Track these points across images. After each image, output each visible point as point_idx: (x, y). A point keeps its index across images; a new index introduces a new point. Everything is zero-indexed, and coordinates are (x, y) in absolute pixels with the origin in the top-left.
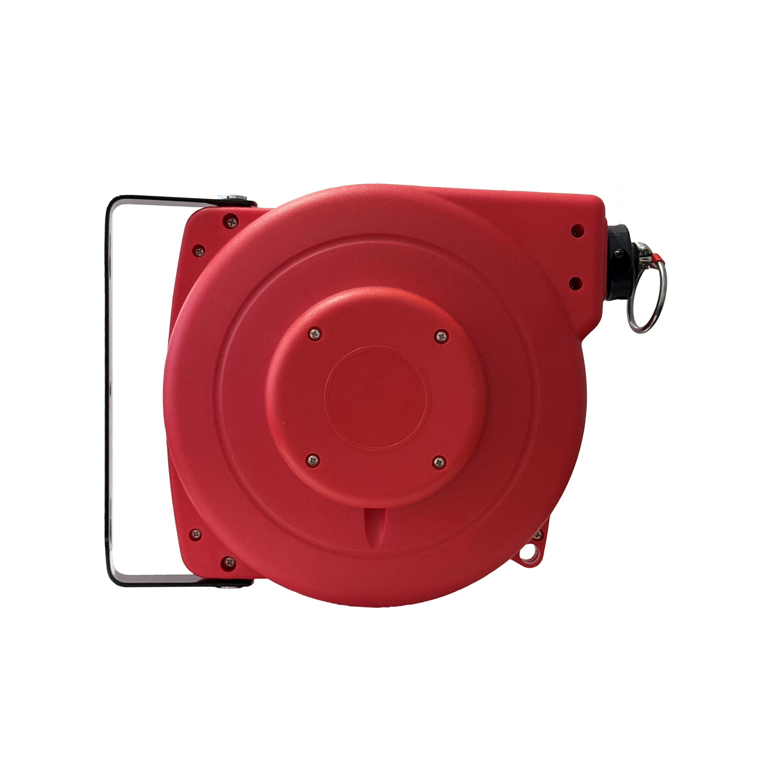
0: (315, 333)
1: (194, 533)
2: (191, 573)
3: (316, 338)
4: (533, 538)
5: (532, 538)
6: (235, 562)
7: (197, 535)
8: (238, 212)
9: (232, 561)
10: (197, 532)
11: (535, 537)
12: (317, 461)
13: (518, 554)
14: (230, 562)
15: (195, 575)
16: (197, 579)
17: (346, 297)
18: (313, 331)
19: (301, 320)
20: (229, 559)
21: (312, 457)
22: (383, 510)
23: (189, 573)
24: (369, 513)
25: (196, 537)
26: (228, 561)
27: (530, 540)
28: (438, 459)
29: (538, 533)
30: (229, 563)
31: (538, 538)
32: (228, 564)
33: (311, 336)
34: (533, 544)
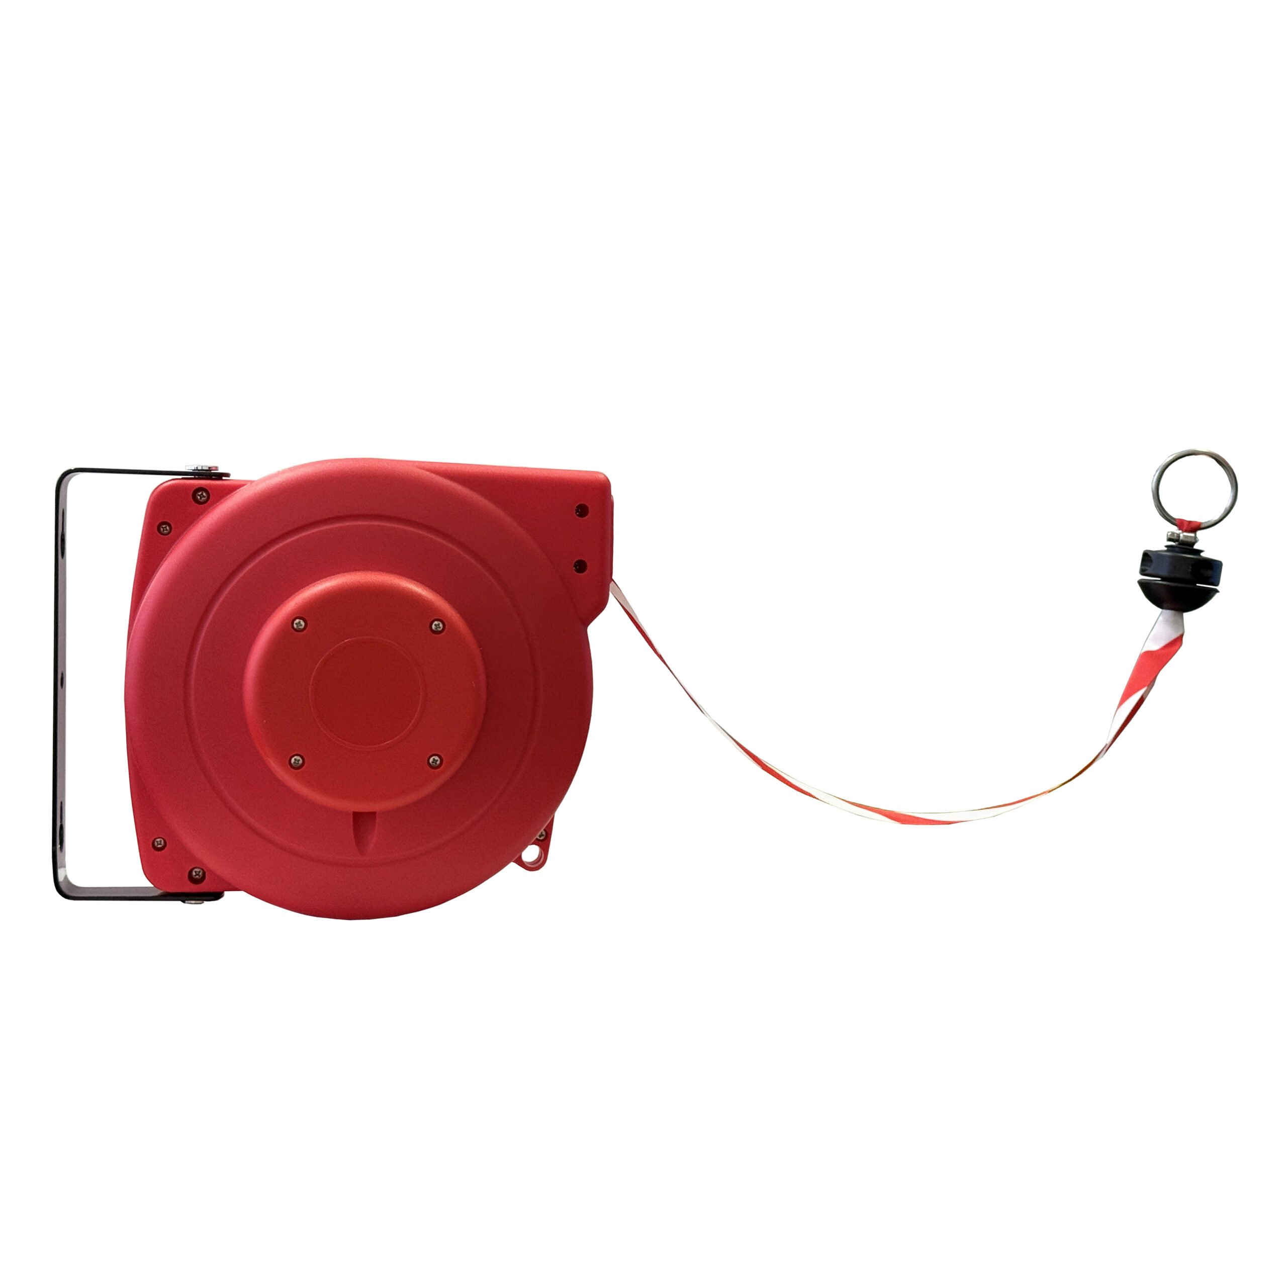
0: (300, 623)
1: (157, 842)
2: (151, 885)
3: (300, 628)
4: (537, 839)
5: (535, 839)
6: (204, 873)
7: (160, 844)
8: (210, 486)
9: (199, 872)
10: (161, 841)
11: (538, 838)
12: (301, 762)
13: (520, 857)
14: (198, 873)
15: (156, 887)
16: (158, 892)
17: (333, 585)
18: (297, 621)
19: (283, 609)
20: (196, 870)
21: (295, 757)
22: (374, 814)
23: (150, 885)
24: (358, 817)
25: (159, 846)
26: (195, 872)
27: (533, 841)
28: (433, 757)
29: (542, 833)
30: (197, 875)
31: (542, 838)
32: (195, 876)
33: (295, 626)
34: (538, 845)
